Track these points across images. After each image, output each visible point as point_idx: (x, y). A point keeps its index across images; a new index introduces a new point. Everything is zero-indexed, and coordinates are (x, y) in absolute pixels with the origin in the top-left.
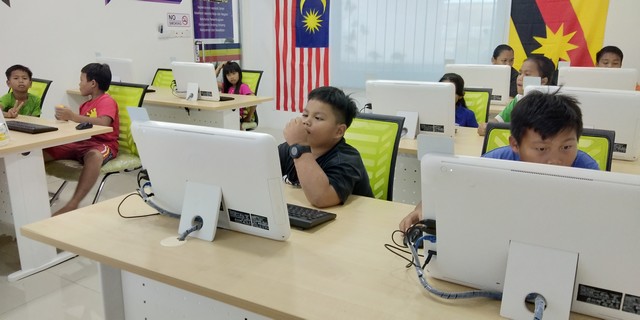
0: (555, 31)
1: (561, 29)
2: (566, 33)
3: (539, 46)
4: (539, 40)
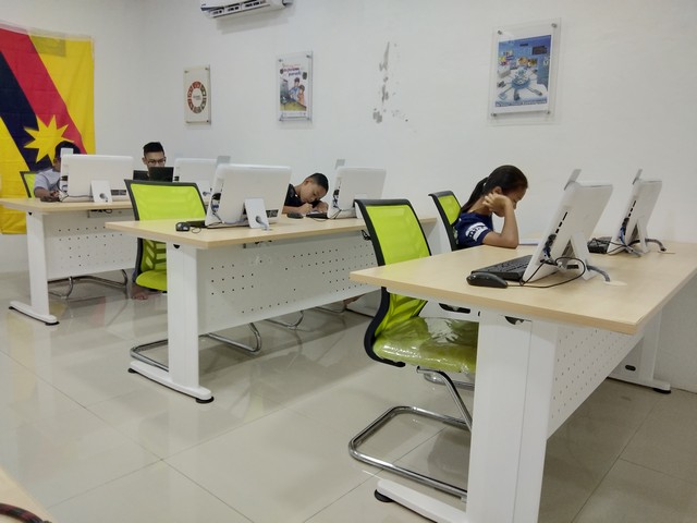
0: (47, 123)
1: (53, 122)
2: (59, 125)
3: (31, 139)
4: (30, 131)
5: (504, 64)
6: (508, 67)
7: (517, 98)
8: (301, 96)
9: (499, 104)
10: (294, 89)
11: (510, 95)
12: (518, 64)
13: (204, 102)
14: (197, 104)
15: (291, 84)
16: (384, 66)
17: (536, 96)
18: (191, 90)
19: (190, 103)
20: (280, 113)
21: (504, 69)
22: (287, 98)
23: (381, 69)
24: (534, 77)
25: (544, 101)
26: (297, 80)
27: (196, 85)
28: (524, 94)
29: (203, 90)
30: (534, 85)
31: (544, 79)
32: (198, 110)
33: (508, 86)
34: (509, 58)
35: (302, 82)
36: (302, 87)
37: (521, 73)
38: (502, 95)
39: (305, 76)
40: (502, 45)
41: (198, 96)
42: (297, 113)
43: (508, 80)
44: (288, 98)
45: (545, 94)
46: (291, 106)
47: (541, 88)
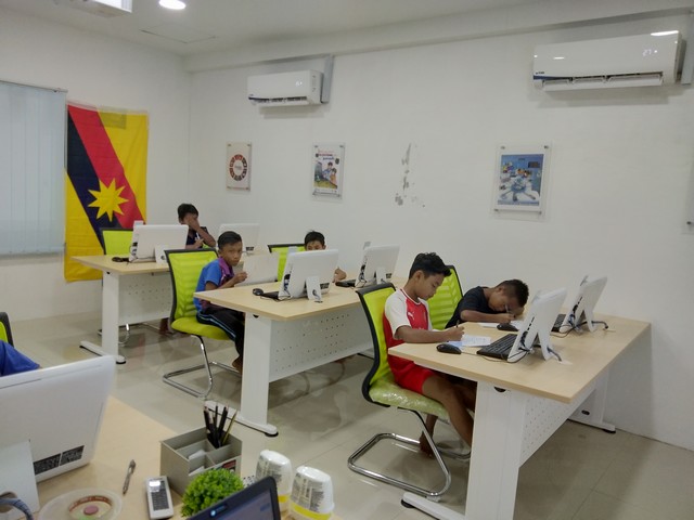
0: (107, 185)
1: (113, 184)
2: (118, 187)
3: (94, 199)
4: (94, 193)
5: (506, 172)
6: (509, 175)
7: (515, 199)
8: (333, 177)
9: (500, 202)
11: (510, 196)
12: (517, 173)
13: (245, 172)
14: (238, 173)
15: (325, 167)
16: (405, 161)
17: (529, 199)
18: (233, 161)
19: (231, 171)
20: (314, 189)
21: (505, 176)
22: (320, 177)
23: (403, 163)
24: (529, 184)
25: (538, 203)
26: (330, 164)
27: (238, 157)
28: (521, 196)
29: (244, 162)
30: (529, 190)
31: (537, 186)
32: (239, 178)
33: (507, 190)
34: (509, 168)
36: (334, 170)
37: (519, 181)
38: (503, 195)
39: (337, 161)
40: (503, 157)
41: (239, 168)
42: (329, 190)
43: (508, 185)
44: (322, 177)
45: (538, 199)
46: (324, 183)
47: (535, 194)
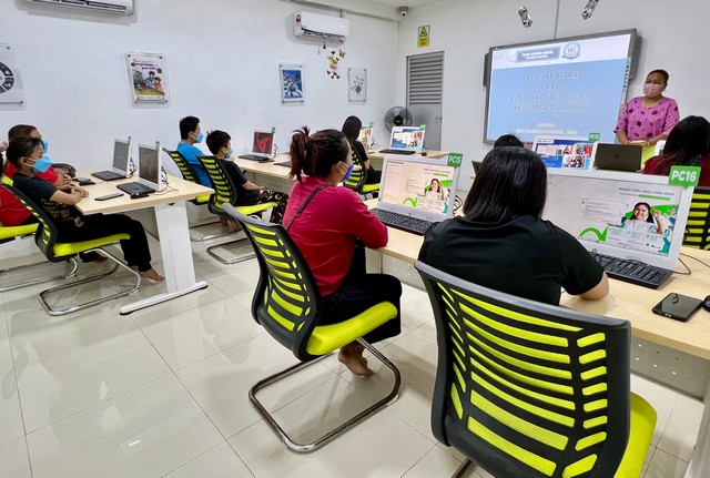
7: (292, 95)
8: (158, 85)
10: (149, 79)
11: (289, 93)
12: (290, 80)
13: (11, 82)
17: (298, 95)
20: (136, 97)
22: (140, 84)
24: (297, 87)
28: (294, 94)
30: (297, 90)
33: (288, 90)
35: (157, 75)
36: (158, 79)
37: (292, 85)
38: (286, 93)
39: (160, 71)
40: (283, 71)
42: (155, 97)
46: (148, 91)
47: (300, 92)
